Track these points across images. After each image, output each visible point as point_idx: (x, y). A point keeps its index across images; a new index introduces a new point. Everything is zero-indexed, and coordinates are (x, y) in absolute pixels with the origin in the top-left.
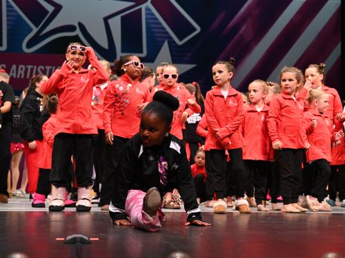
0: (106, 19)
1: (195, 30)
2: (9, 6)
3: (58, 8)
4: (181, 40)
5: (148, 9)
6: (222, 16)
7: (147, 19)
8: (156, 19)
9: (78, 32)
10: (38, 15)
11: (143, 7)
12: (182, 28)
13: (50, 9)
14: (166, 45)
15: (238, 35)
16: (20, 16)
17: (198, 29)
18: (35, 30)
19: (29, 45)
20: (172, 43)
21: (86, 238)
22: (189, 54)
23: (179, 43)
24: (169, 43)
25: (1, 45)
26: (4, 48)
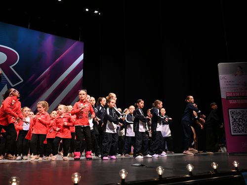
1: (21, 81)
4: (13, 84)
6: (33, 76)
8: (3, 76)
14: (6, 86)
17: (22, 81)
20: (9, 86)
24: (7, 85)
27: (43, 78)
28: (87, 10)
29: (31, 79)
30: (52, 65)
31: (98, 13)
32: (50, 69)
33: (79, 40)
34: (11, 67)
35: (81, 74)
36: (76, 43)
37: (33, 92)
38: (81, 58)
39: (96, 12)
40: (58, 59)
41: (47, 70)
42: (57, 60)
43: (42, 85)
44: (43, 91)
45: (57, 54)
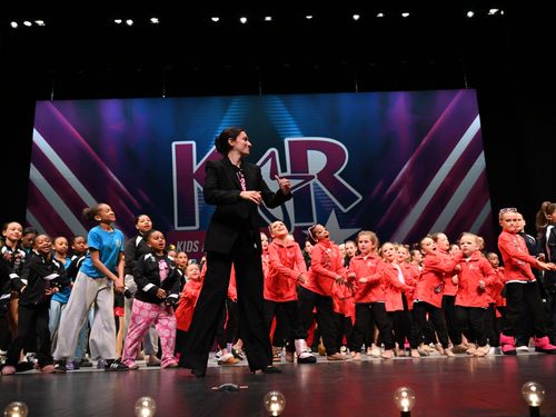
1: (358, 198)
2: (200, 192)
4: (345, 208)
5: (315, 184)
6: (381, 184)
7: (315, 193)
8: (326, 195)
11: (311, 182)
12: (346, 197)
14: (333, 213)
17: (361, 198)
20: (338, 212)
21: (236, 386)
22: (354, 220)
23: (345, 211)
24: (336, 212)
25: (194, 225)
26: (197, 227)
27: (399, 186)
28: (470, 14)
29: (376, 191)
30: (414, 155)
31: (499, 12)
32: (411, 164)
33: (464, 87)
34: (336, 175)
35: (480, 162)
36: (460, 94)
37: (384, 218)
38: (476, 124)
39: (493, 11)
40: (426, 139)
41: (406, 166)
42: (424, 142)
43: (399, 201)
44: (404, 211)
45: (419, 129)
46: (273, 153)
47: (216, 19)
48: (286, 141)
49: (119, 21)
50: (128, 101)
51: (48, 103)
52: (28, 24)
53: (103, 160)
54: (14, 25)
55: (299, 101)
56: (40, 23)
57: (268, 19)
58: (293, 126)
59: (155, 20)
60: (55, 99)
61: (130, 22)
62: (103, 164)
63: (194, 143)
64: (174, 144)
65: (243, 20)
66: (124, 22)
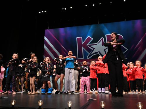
0: (105, 50)
1: (126, 50)
2: (84, 50)
3: (94, 49)
6: (133, 45)
9: (99, 53)
10: (90, 50)
13: (92, 49)
15: (138, 50)
16: (86, 51)
17: (127, 50)
18: (89, 54)
19: (88, 57)
21: (93, 99)
25: (82, 58)
26: (83, 58)
27: (139, 46)
29: (132, 48)
37: (134, 55)
41: (141, 40)
43: (139, 50)
44: (140, 53)
46: (102, 39)
47: (86, 6)
48: (106, 35)
49: (63, 9)
50: (66, 28)
51: (47, 30)
52: (43, 12)
53: (60, 43)
54: (40, 12)
55: (109, 25)
56: (45, 11)
57: (100, 4)
58: (108, 31)
59: (71, 8)
60: (49, 29)
61: (65, 9)
62: (60, 44)
63: (82, 37)
64: (77, 38)
65: (94, 5)
66: (64, 9)
